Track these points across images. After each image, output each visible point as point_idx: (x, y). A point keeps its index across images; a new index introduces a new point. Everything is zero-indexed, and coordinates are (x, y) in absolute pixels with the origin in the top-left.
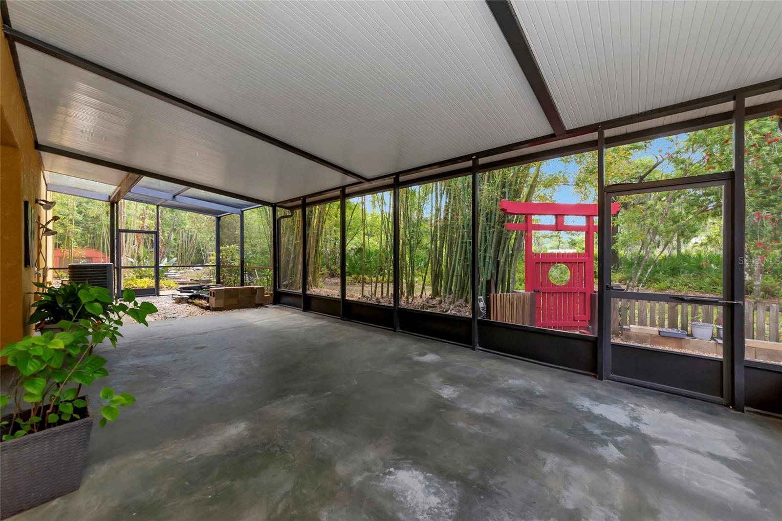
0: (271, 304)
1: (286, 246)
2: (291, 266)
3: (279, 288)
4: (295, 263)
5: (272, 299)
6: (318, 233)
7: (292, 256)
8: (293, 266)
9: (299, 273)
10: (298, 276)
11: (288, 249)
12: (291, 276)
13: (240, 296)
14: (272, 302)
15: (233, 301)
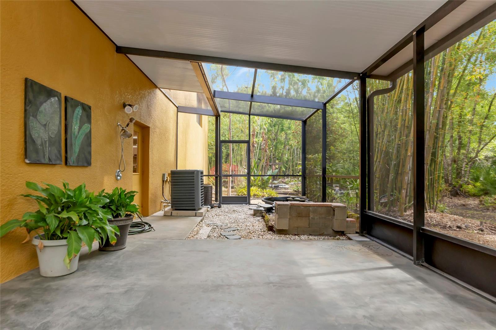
0: (357, 233)
1: (384, 149)
2: (391, 176)
3: (369, 209)
4: (398, 174)
5: (357, 225)
6: (437, 124)
7: (393, 163)
8: (396, 178)
9: (405, 187)
10: (404, 192)
11: (387, 153)
12: (392, 191)
13: (311, 216)
14: (358, 231)
15: (302, 223)
